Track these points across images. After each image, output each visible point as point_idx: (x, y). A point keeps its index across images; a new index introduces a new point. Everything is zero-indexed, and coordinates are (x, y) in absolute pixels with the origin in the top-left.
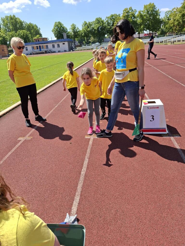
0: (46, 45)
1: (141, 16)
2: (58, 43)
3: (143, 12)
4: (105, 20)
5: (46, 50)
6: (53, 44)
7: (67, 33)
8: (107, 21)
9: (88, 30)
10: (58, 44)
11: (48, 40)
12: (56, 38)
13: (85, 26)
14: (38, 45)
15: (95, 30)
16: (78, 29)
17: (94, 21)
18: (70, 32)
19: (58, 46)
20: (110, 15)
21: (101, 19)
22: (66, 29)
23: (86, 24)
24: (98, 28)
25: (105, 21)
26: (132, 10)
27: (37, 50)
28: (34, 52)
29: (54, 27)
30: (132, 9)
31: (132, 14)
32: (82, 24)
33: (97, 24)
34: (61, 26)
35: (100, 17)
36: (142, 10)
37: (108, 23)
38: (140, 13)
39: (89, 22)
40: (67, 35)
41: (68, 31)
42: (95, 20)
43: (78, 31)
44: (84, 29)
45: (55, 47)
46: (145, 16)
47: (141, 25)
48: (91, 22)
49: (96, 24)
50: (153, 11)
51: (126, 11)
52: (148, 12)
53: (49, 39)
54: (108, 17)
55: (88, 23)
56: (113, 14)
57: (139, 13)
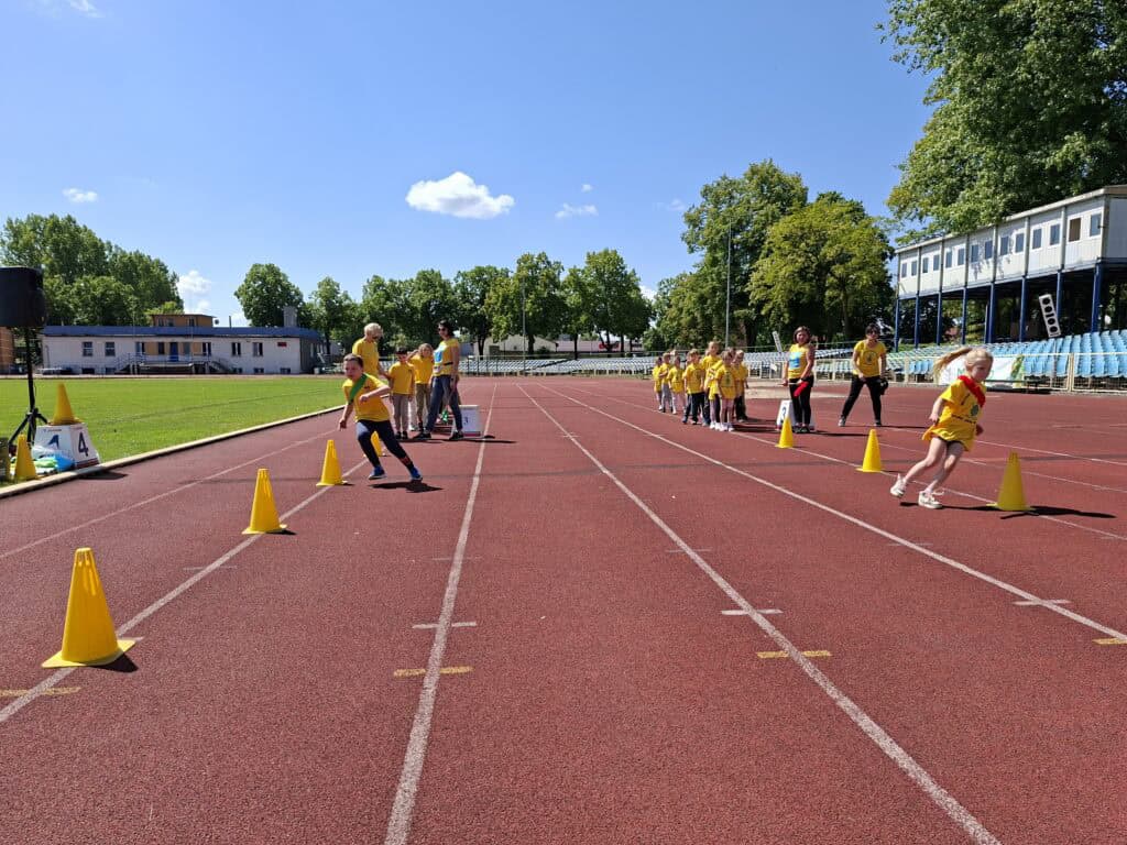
0: (204, 344)
1: (579, 286)
2: (259, 340)
3: (583, 272)
4: (452, 281)
5: (200, 359)
6: (236, 340)
7: (300, 310)
8: (462, 286)
9: (386, 306)
10: (255, 344)
11: (215, 326)
12: (250, 321)
13: (375, 291)
14: (167, 340)
15: (414, 310)
16: (347, 297)
17: (412, 280)
18: (311, 305)
19: (255, 350)
20: (473, 268)
21: (439, 275)
22: (298, 293)
23: (379, 286)
24: (426, 306)
25: (453, 285)
26: (549, 263)
27: (161, 358)
28: (142, 365)
29: (246, 281)
30: (546, 258)
31: (548, 276)
32: (366, 284)
33: (421, 292)
34: (278, 282)
35: (436, 270)
36: (582, 268)
37: (463, 293)
38: (573, 273)
39: (391, 281)
40: (299, 313)
41: (306, 300)
42: (414, 279)
43: (348, 306)
44: (371, 303)
45: (242, 352)
46: (589, 285)
47: (578, 311)
48: (401, 282)
49: (420, 289)
50: (618, 273)
51: (528, 264)
52: (600, 275)
53: (217, 322)
54: (464, 275)
55: (387, 282)
56: (484, 265)
57: (571, 274)
